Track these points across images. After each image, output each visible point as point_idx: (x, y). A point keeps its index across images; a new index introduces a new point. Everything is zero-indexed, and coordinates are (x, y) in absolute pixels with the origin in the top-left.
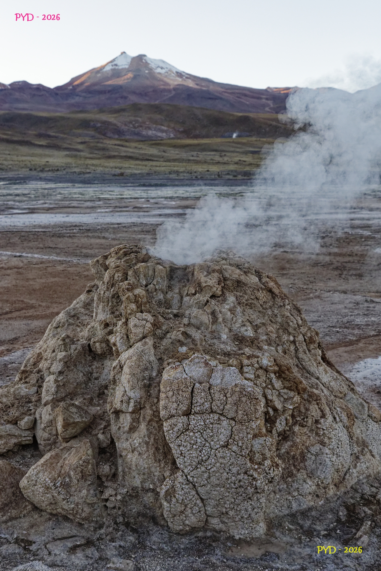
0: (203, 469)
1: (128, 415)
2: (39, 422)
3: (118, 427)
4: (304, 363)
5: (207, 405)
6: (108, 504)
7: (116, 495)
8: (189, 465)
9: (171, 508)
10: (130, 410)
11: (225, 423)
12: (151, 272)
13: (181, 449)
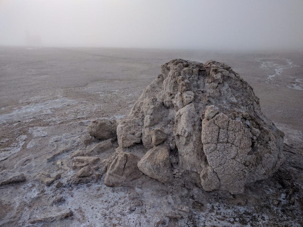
0: (222, 167)
1: (184, 138)
2: (143, 134)
3: (179, 142)
4: (257, 114)
5: (226, 139)
6: (175, 176)
7: (179, 172)
8: (215, 165)
9: (205, 182)
10: (186, 136)
11: (234, 148)
12: (191, 72)
13: (212, 158)
